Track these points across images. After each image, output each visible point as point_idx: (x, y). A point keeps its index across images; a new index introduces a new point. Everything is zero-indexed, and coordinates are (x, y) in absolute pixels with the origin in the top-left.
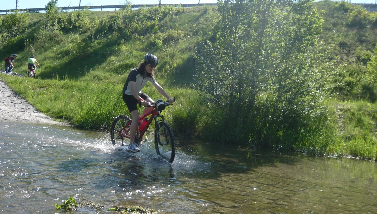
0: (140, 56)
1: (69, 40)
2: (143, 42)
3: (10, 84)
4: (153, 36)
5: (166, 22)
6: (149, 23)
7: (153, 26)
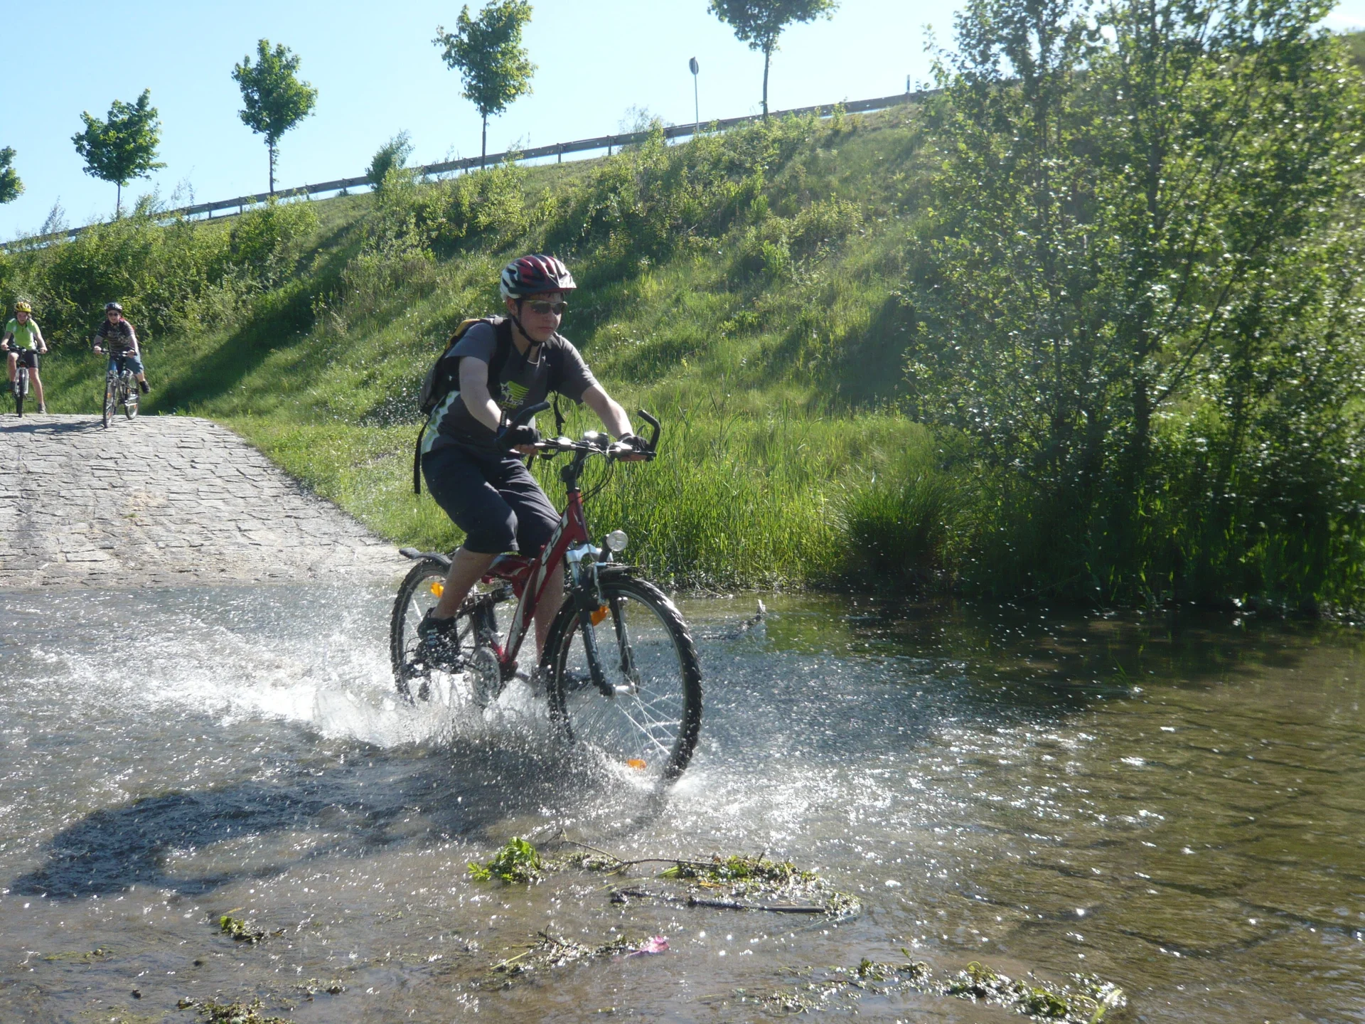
0: (711, 308)
1: (460, 279)
2: (718, 260)
3: (276, 455)
4: (752, 232)
5: (794, 177)
6: (733, 188)
7: (748, 195)
